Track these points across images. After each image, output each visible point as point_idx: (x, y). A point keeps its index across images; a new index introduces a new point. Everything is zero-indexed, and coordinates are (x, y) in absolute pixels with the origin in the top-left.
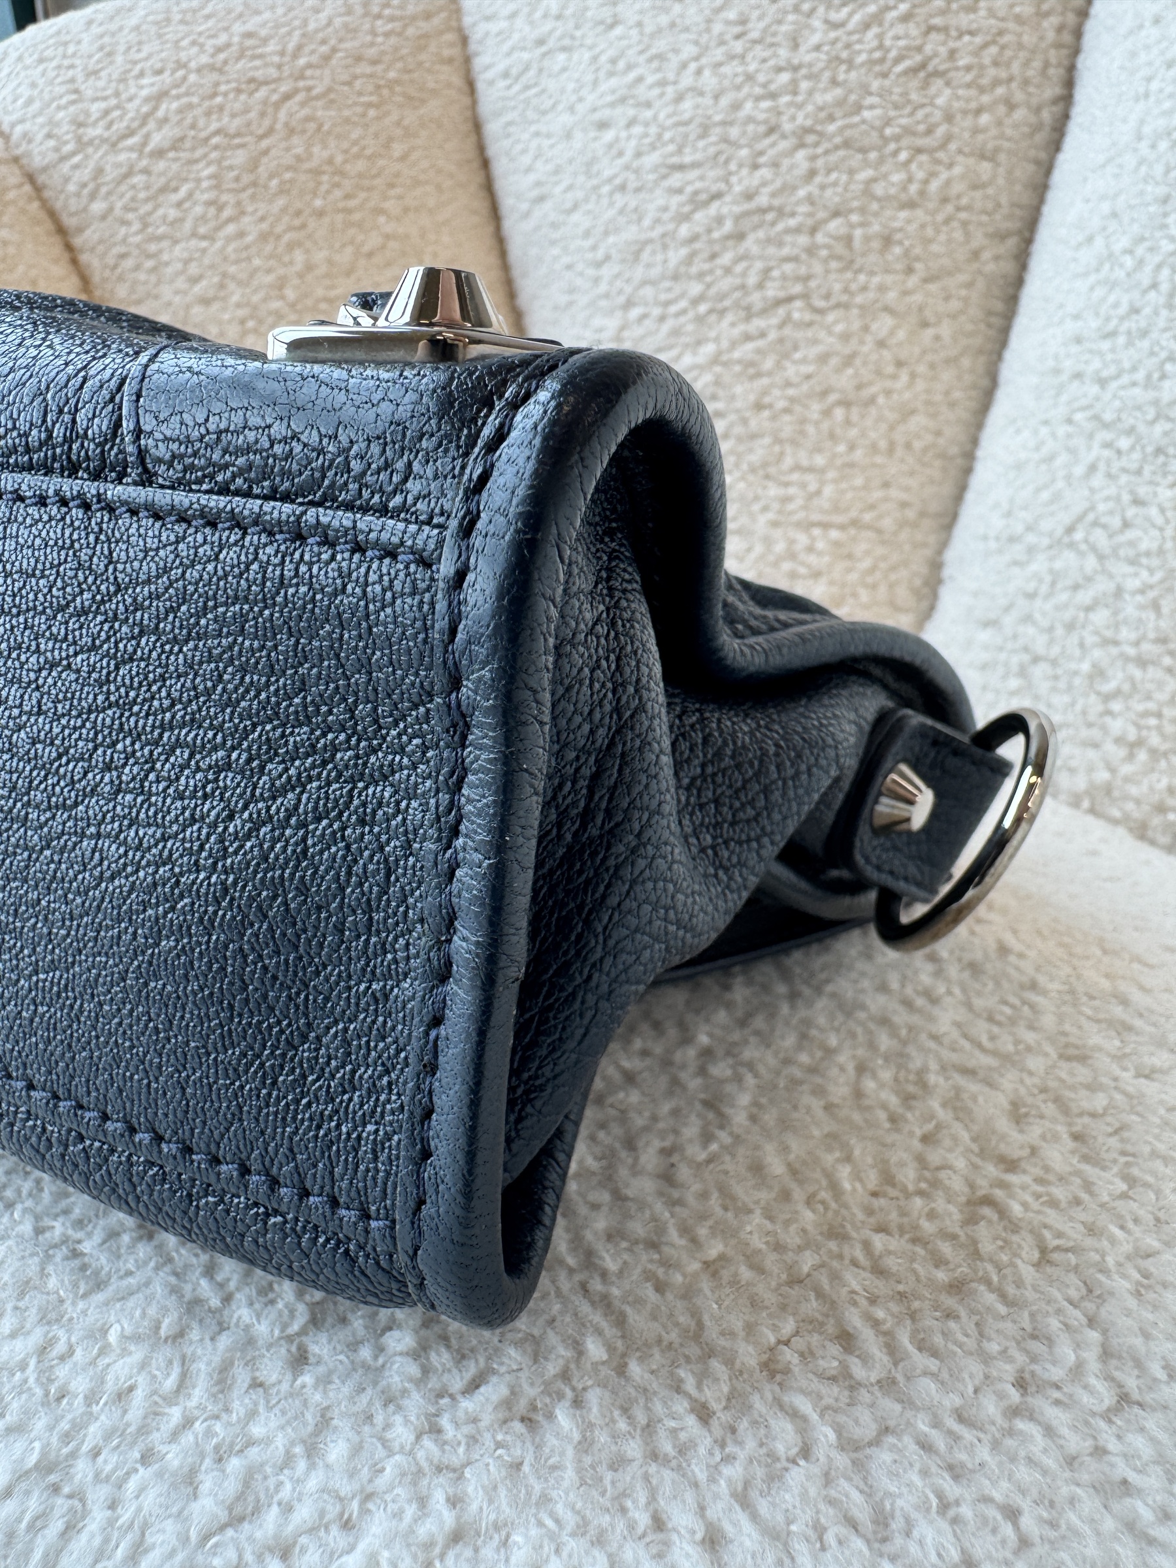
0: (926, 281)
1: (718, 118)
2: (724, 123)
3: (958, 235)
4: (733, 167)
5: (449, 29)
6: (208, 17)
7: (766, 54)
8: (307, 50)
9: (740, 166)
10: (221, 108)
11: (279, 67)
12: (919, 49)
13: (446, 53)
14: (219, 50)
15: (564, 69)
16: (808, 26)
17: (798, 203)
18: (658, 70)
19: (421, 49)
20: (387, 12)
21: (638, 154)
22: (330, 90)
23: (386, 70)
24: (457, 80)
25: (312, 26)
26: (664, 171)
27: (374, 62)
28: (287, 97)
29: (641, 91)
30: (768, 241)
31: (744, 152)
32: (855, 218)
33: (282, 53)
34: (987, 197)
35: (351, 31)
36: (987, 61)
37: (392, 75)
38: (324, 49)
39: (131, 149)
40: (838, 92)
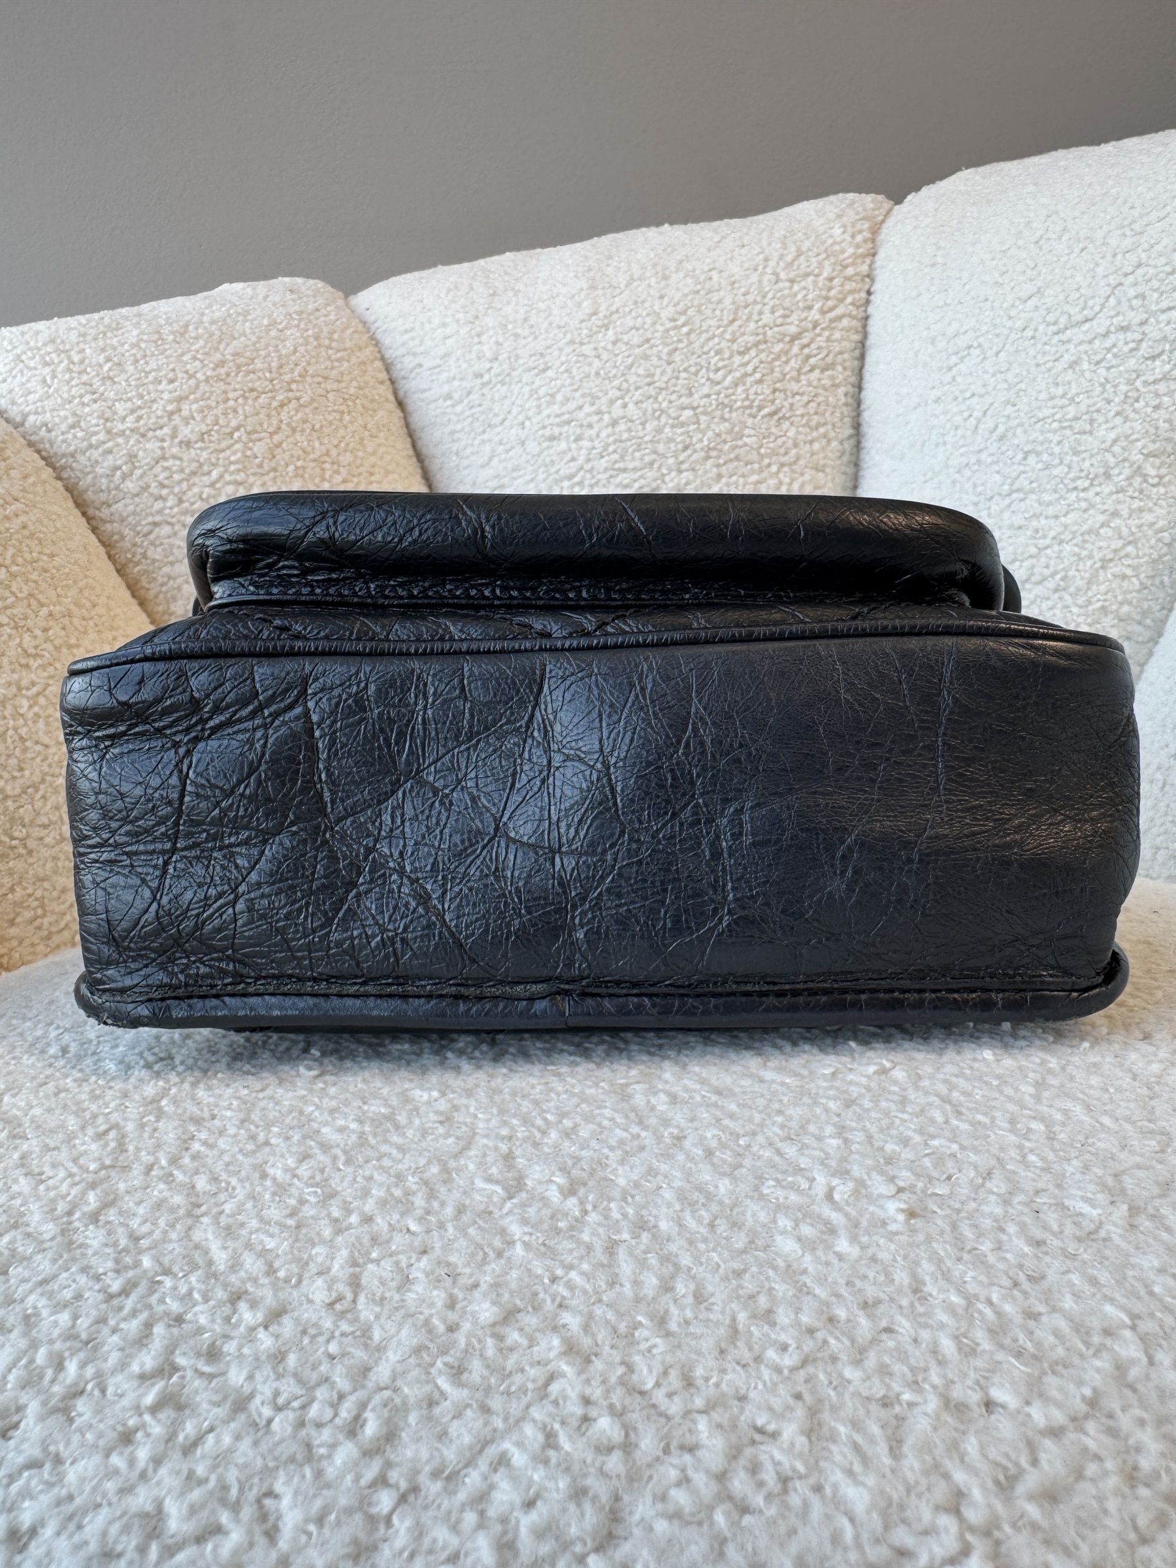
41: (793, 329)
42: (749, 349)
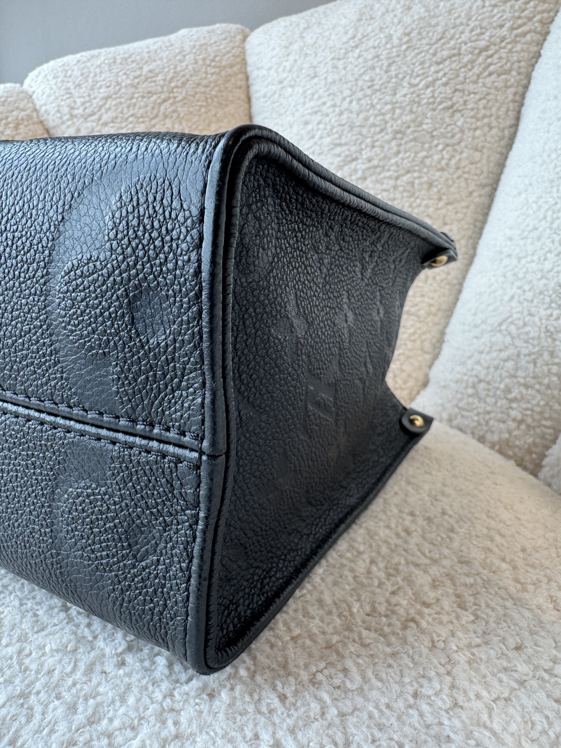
0: (447, 204)
1: (358, 124)
2: (360, 126)
3: (463, 184)
4: (363, 146)
5: (241, 72)
6: (133, 62)
7: (382, 96)
8: (175, 79)
9: (367, 146)
10: (135, 105)
11: (162, 87)
12: (451, 99)
13: (239, 83)
14: (136, 77)
15: (291, 96)
16: (401, 85)
17: (392, 165)
18: (333, 100)
19: (228, 81)
20: (213, 64)
21: (321, 138)
22: (185, 98)
23: (211, 91)
24: (243, 97)
25: (179, 69)
26: (332, 146)
27: (206, 86)
28: (165, 101)
29: (324, 109)
30: (377, 181)
31: (369, 140)
32: (416, 174)
33: (165, 80)
34: (477, 168)
35: (196, 72)
36: (481, 106)
37: (213, 93)
38: (184, 79)
39: (94, 121)
40: (413, 116)
41: (482, 44)
42: (445, 60)
